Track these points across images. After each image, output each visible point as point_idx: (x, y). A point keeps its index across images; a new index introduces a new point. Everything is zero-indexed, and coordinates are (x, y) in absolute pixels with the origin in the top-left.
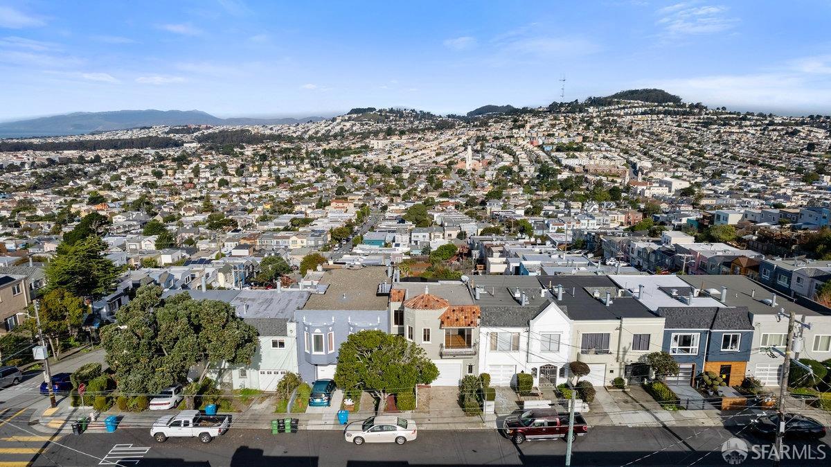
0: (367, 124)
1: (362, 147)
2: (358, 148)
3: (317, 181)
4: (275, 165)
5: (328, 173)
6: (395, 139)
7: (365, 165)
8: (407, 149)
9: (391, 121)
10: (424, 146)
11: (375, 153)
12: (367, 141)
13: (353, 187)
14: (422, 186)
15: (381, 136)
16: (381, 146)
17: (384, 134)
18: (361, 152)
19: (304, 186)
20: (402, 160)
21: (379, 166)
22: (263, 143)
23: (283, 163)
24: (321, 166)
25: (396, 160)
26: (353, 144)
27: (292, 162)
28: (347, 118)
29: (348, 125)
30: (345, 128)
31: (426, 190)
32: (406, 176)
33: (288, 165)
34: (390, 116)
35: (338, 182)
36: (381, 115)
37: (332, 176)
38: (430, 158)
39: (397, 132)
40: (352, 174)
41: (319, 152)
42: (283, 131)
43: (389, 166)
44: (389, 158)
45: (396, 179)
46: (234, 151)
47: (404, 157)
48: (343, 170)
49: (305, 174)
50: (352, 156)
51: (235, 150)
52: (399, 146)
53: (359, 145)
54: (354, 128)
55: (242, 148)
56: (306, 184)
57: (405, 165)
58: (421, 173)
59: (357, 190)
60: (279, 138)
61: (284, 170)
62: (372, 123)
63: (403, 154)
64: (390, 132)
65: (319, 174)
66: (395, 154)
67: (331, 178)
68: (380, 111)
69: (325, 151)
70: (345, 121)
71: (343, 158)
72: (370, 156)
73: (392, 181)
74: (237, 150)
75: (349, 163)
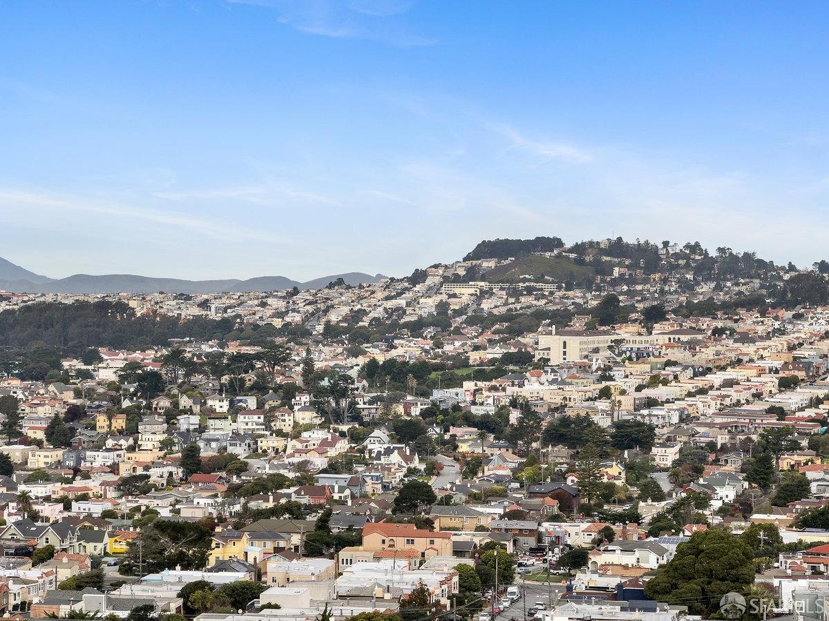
0: (530, 291)
1: (508, 359)
2: (492, 362)
3: (333, 468)
4: (189, 411)
5: (378, 441)
6: (626, 332)
7: (514, 416)
8: (669, 363)
9: (615, 283)
10: (733, 356)
11: (551, 377)
12: (528, 339)
13: (461, 489)
14: (727, 493)
15: (578, 323)
16: (574, 356)
17: (587, 318)
18: (499, 373)
19: (279, 482)
20: (651, 403)
21: (565, 422)
22: (166, 344)
23: (221, 406)
24: (356, 417)
25: (627, 403)
26: (476, 348)
27: (252, 402)
28: (462, 272)
29: (466, 293)
30: (455, 305)
31: (743, 507)
32: (665, 456)
33: (235, 411)
34: (612, 266)
35: (411, 472)
36: (580, 262)
37: (388, 452)
38: (758, 396)
39: (634, 316)
40: (464, 448)
41: (353, 373)
42: (240, 310)
43: (604, 422)
44: (605, 393)
45: (629, 468)
46: (60, 367)
47: (659, 392)
48: (434, 432)
49: (293, 444)
50: (469, 385)
51: (66, 364)
52: (641, 356)
53: (496, 352)
54: (486, 305)
55: (92, 358)
56: (291, 475)
57: (663, 418)
58: (724, 449)
59: (476, 498)
60: (224, 329)
61: (221, 429)
62: (548, 288)
63: (655, 381)
64: (609, 315)
65: (343, 446)
66: (626, 379)
67: (383, 460)
68: (579, 249)
69: (371, 370)
70: (457, 280)
71: (437, 394)
72: (535, 388)
73: (613, 472)
74: (72, 364)
75: (456, 408)
